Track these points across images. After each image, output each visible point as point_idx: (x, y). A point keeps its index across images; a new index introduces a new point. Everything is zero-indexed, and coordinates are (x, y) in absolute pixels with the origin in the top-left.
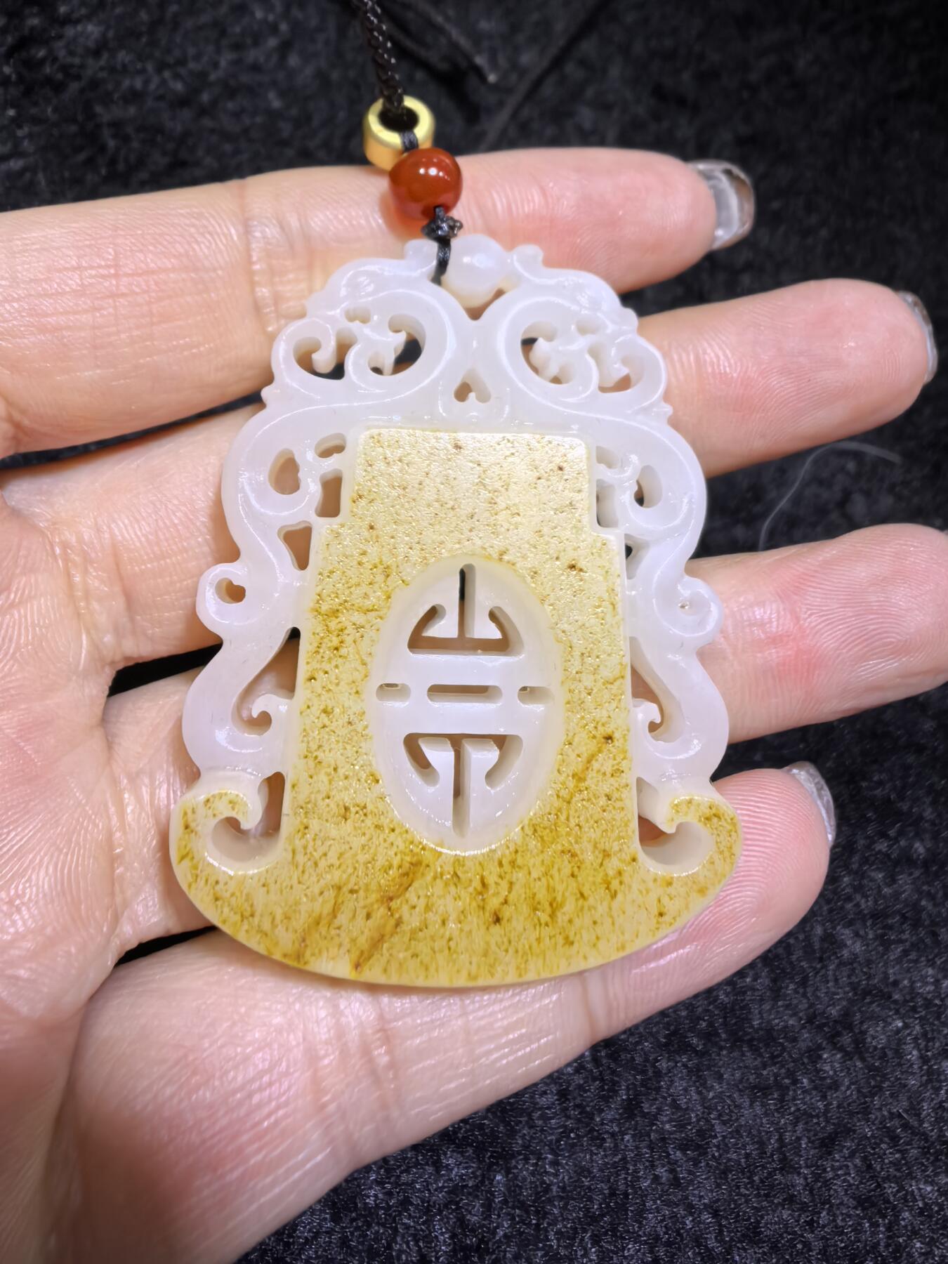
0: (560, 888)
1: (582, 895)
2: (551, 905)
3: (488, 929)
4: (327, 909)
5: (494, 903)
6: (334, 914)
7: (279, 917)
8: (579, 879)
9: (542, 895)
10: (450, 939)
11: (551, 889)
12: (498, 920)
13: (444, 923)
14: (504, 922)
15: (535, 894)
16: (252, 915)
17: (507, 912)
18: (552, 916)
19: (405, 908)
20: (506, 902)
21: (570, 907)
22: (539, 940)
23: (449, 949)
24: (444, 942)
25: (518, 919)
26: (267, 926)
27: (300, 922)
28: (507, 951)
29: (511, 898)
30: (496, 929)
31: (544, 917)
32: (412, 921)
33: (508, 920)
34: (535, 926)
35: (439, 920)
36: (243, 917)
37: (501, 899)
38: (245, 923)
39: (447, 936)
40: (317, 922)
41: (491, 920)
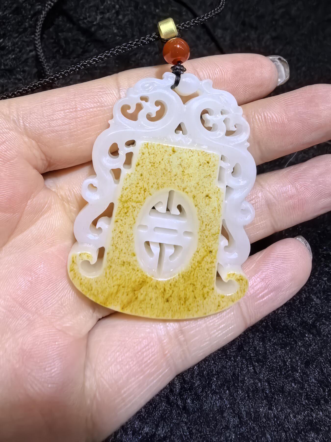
0: (188, 294)
1: (195, 297)
2: (185, 299)
3: (164, 303)
4: (115, 291)
5: (167, 296)
6: (117, 293)
7: (100, 291)
8: (195, 293)
9: (182, 295)
10: (152, 305)
11: (185, 294)
12: (167, 301)
13: (151, 300)
14: (170, 302)
15: (180, 296)
16: (92, 290)
17: (170, 299)
18: (185, 302)
19: (139, 294)
20: (171, 296)
21: (191, 300)
22: (179, 308)
23: (151, 307)
24: (150, 305)
25: (174, 302)
26: (96, 293)
27: (106, 294)
28: (169, 310)
30: (167, 304)
31: (182, 302)
32: (141, 297)
33: (171, 302)
34: (179, 305)
35: (149, 299)
36: (89, 290)
37: (169, 295)
38: (89, 292)
39: (151, 303)
40: (112, 294)
41: (166, 301)
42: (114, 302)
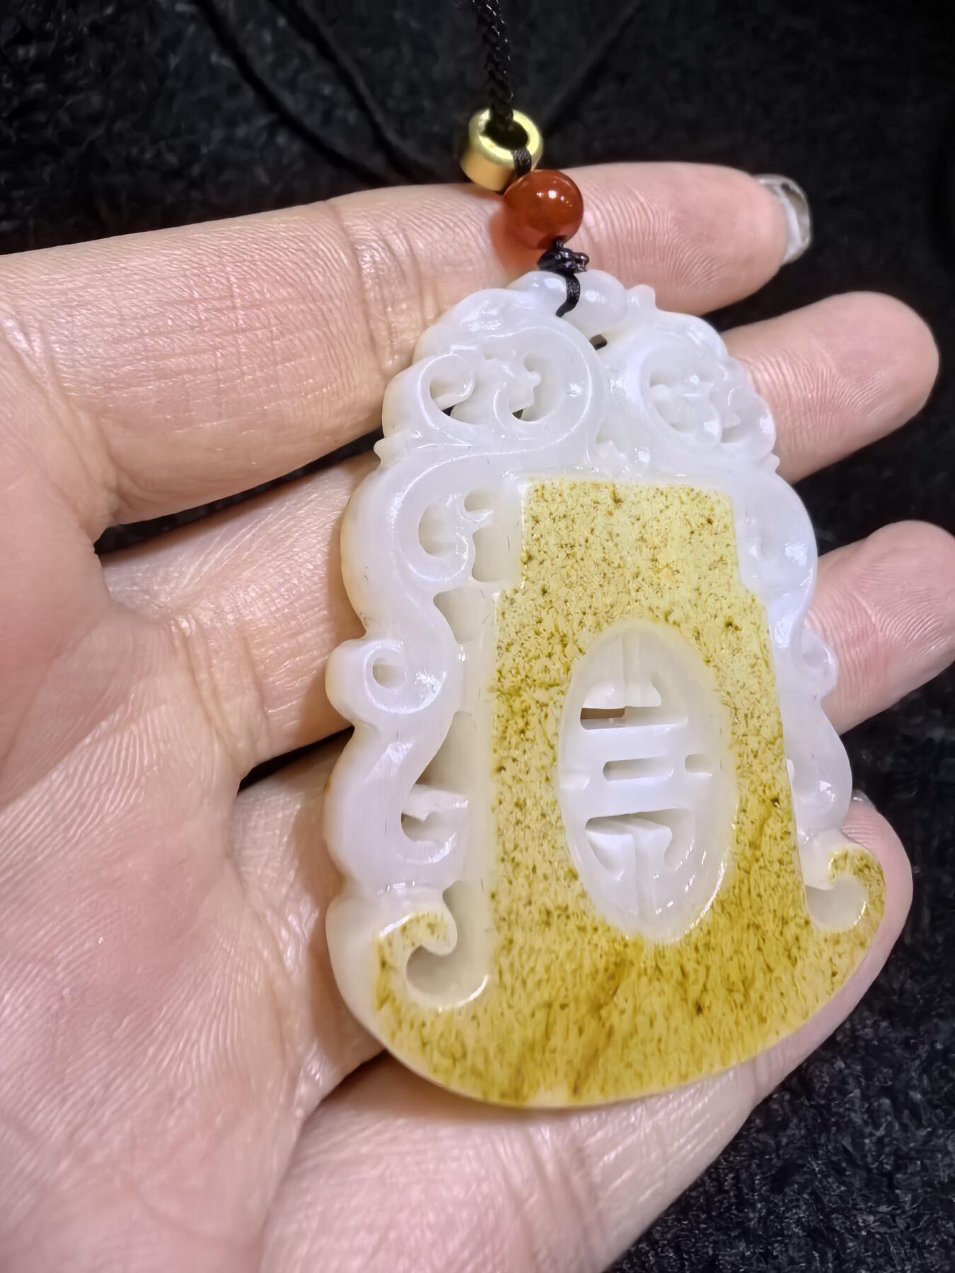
0: (749, 964)
1: (769, 969)
2: (744, 984)
3: (692, 1020)
4: (540, 1030)
5: (694, 991)
6: (547, 1035)
7: (492, 1052)
8: (765, 952)
9: (735, 977)
10: (660, 1040)
11: (742, 967)
12: (699, 1009)
13: (651, 1023)
14: (705, 1011)
15: (728, 976)
16: (464, 1055)
17: (706, 1001)
18: (746, 995)
19: (615, 1015)
20: (705, 989)
21: (759, 983)
22: (737, 1023)
23: (659, 1050)
24: (654, 1043)
25: (717, 1005)
26: (481, 1065)
27: (512, 1055)
28: (711, 1041)
29: (708, 987)
30: (700, 1021)
31: (739, 997)
32: (622, 1026)
33: (709, 1008)
34: (732, 1010)
35: (647, 1020)
36: (455, 1060)
37: (699, 987)
38: (458, 1065)
39: (656, 1037)
40: (532, 1048)
41: (694, 1011)
42: (544, 1077)
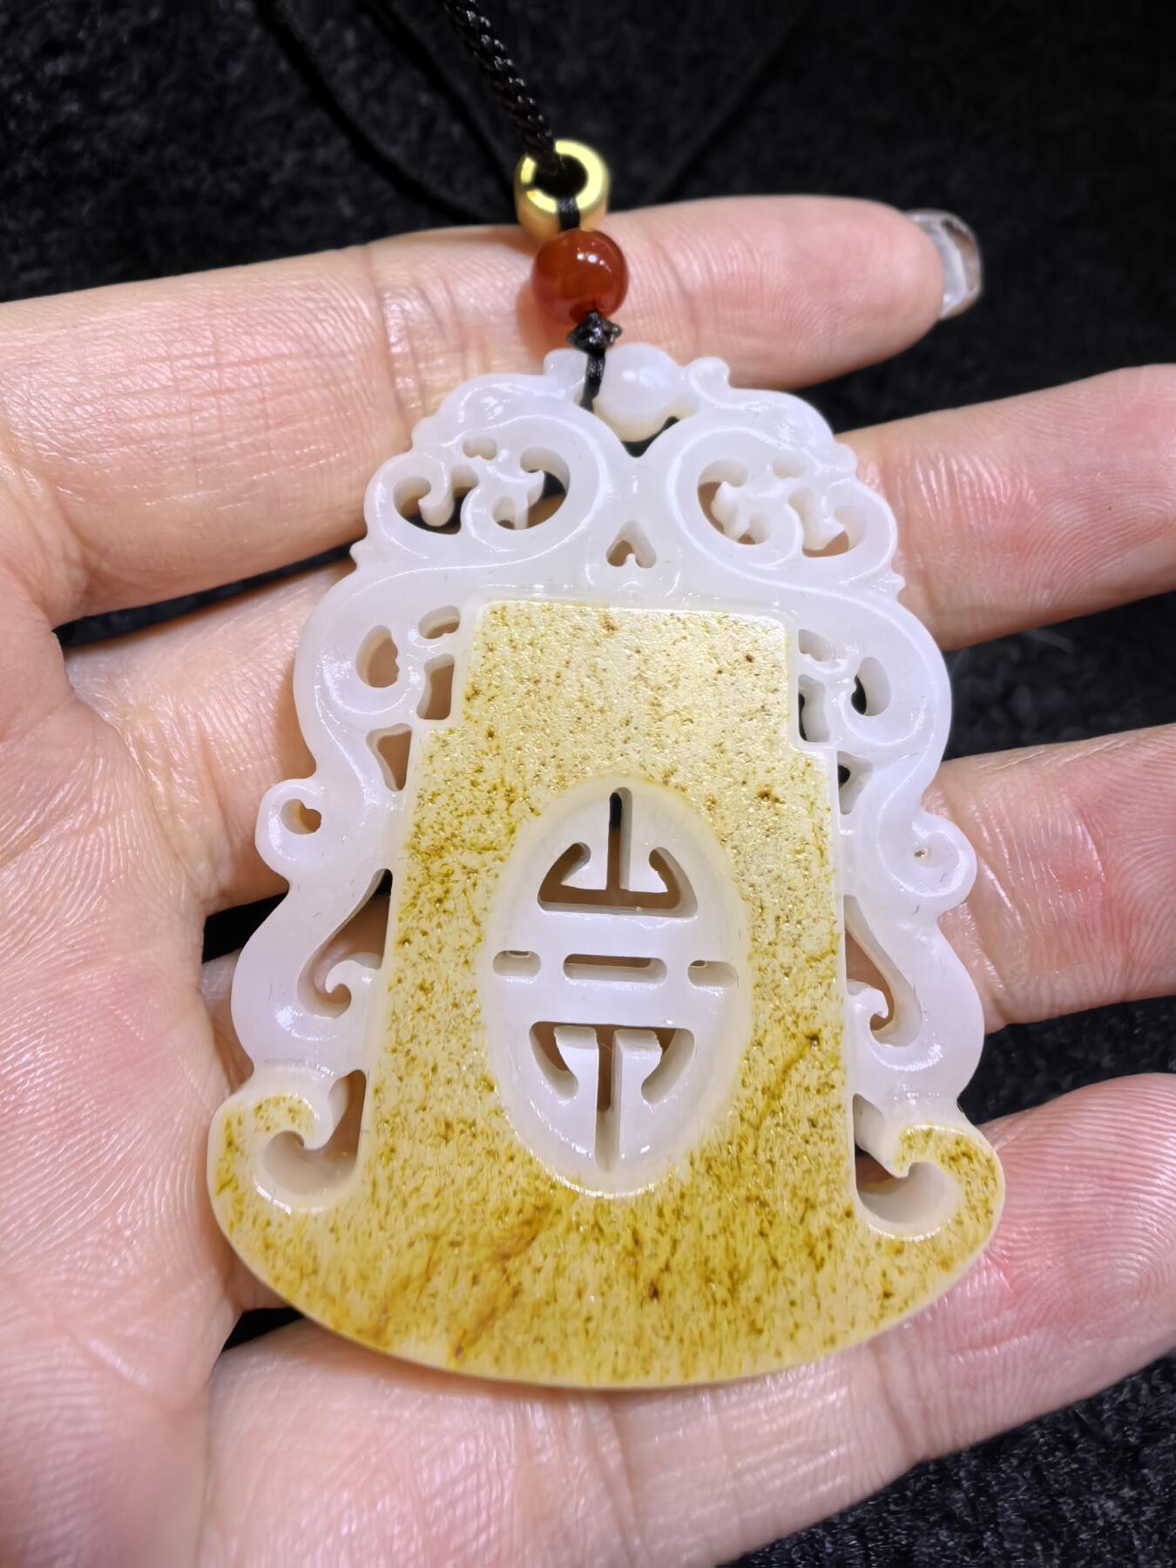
0: (743, 1251)
1: (775, 1262)
2: (731, 1274)
3: (641, 1305)
4: (420, 1266)
5: (650, 1269)
6: (427, 1276)
7: (352, 1276)
8: (771, 1239)
9: (718, 1260)
10: (588, 1319)
11: (730, 1252)
12: (655, 1294)
13: (580, 1294)
14: (665, 1296)
15: (707, 1260)
16: (315, 1272)
17: (668, 1283)
18: (733, 1291)
19: (527, 1273)
20: (667, 1268)
21: (757, 1279)
22: (713, 1326)
23: (587, 1332)
24: (579, 1323)
25: (684, 1294)
26: (334, 1288)
27: (381, 1286)
28: (668, 1338)
29: (674, 1263)
30: (654, 1307)
31: (721, 1293)
32: (535, 1290)
33: (670, 1294)
34: (708, 1305)
35: (574, 1289)
36: (303, 1274)
37: (661, 1263)
38: (306, 1282)
39: (584, 1314)
40: (404, 1286)
41: (646, 1293)
42: (418, 1325)
